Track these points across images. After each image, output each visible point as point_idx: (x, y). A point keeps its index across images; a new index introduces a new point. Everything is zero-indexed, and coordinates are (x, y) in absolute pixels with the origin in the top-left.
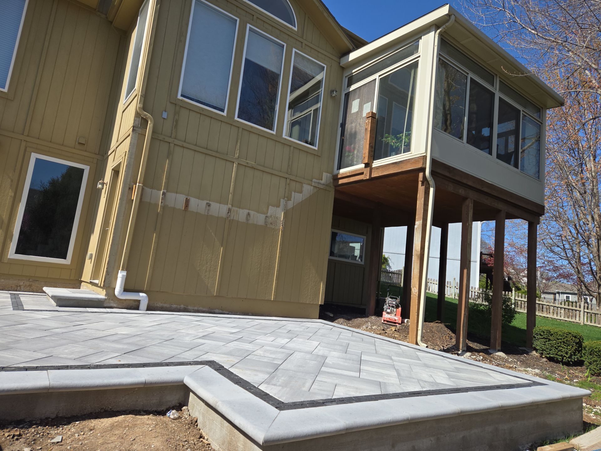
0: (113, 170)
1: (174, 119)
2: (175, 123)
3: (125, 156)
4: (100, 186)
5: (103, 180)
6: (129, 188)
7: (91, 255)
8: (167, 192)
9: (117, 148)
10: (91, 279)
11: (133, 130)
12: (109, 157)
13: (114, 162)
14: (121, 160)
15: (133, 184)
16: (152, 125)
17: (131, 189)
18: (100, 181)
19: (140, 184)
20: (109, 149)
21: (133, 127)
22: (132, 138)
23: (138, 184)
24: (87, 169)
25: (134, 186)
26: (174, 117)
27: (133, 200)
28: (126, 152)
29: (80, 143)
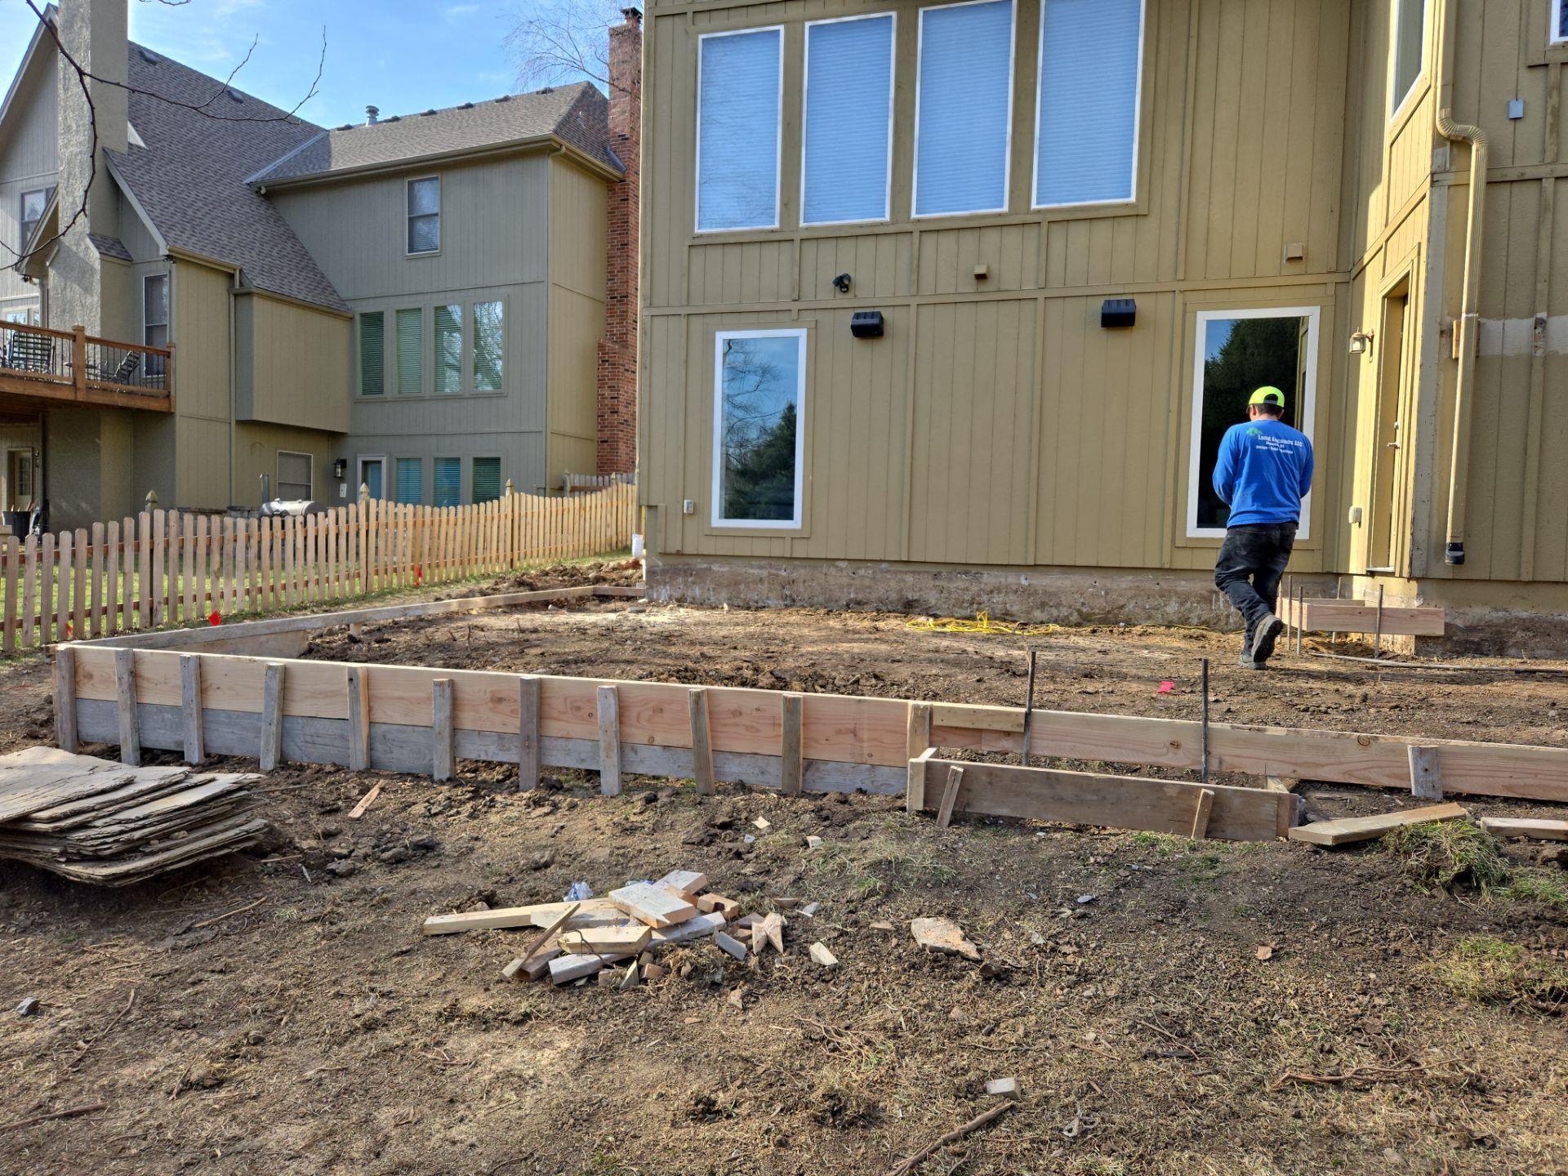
0: (1384, 297)
1: (1546, 109)
2: (1550, 119)
3: (1419, 254)
4: (1356, 346)
5: (1360, 330)
6: (1442, 332)
7: (1359, 512)
8: (1548, 316)
9: (1387, 241)
10: (1368, 566)
11: (1433, 183)
12: (1368, 268)
13: (1386, 278)
14: (1410, 268)
15: (1448, 319)
16: (1483, 151)
17: (1446, 333)
18: (1355, 335)
19: (1471, 315)
20: (1364, 250)
21: (1433, 174)
22: (1431, 204)
23: (1464, 316)
24: (1312, 315)
25: (1455, 323)
26: (1546, 102)
27: (1457, 359)
28: (1420, 244)
29: (1290, 259)
